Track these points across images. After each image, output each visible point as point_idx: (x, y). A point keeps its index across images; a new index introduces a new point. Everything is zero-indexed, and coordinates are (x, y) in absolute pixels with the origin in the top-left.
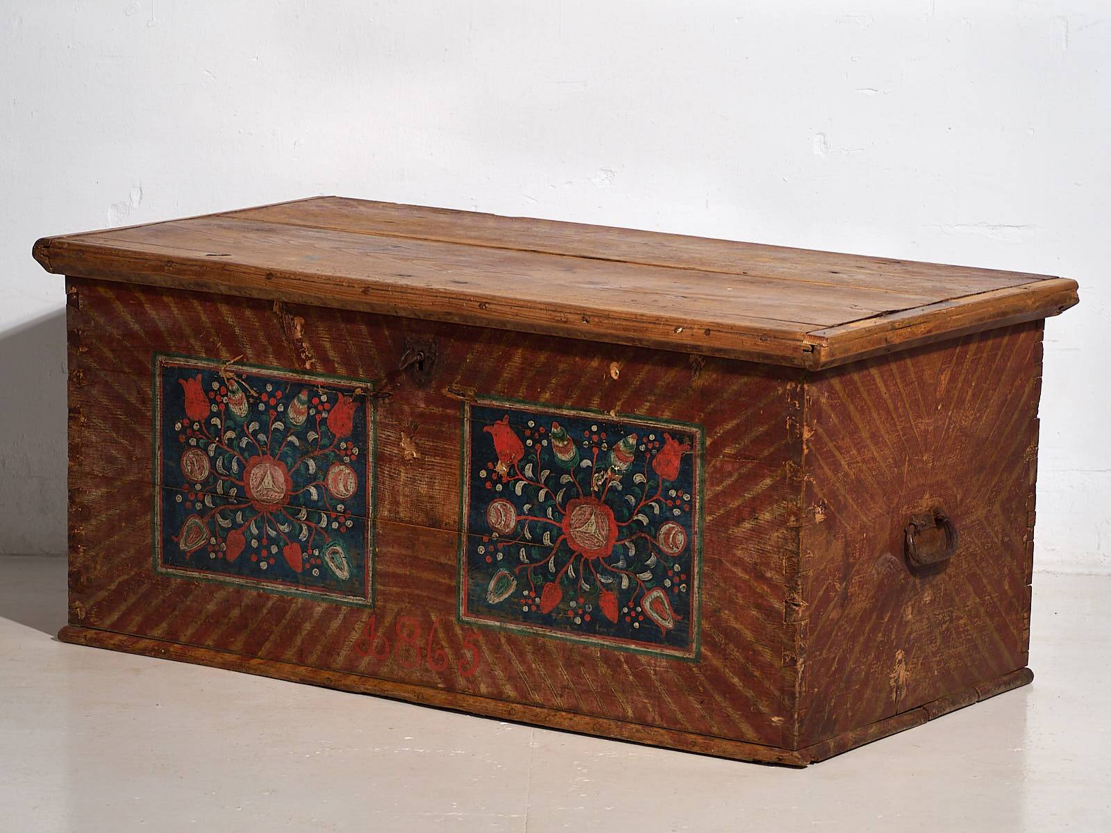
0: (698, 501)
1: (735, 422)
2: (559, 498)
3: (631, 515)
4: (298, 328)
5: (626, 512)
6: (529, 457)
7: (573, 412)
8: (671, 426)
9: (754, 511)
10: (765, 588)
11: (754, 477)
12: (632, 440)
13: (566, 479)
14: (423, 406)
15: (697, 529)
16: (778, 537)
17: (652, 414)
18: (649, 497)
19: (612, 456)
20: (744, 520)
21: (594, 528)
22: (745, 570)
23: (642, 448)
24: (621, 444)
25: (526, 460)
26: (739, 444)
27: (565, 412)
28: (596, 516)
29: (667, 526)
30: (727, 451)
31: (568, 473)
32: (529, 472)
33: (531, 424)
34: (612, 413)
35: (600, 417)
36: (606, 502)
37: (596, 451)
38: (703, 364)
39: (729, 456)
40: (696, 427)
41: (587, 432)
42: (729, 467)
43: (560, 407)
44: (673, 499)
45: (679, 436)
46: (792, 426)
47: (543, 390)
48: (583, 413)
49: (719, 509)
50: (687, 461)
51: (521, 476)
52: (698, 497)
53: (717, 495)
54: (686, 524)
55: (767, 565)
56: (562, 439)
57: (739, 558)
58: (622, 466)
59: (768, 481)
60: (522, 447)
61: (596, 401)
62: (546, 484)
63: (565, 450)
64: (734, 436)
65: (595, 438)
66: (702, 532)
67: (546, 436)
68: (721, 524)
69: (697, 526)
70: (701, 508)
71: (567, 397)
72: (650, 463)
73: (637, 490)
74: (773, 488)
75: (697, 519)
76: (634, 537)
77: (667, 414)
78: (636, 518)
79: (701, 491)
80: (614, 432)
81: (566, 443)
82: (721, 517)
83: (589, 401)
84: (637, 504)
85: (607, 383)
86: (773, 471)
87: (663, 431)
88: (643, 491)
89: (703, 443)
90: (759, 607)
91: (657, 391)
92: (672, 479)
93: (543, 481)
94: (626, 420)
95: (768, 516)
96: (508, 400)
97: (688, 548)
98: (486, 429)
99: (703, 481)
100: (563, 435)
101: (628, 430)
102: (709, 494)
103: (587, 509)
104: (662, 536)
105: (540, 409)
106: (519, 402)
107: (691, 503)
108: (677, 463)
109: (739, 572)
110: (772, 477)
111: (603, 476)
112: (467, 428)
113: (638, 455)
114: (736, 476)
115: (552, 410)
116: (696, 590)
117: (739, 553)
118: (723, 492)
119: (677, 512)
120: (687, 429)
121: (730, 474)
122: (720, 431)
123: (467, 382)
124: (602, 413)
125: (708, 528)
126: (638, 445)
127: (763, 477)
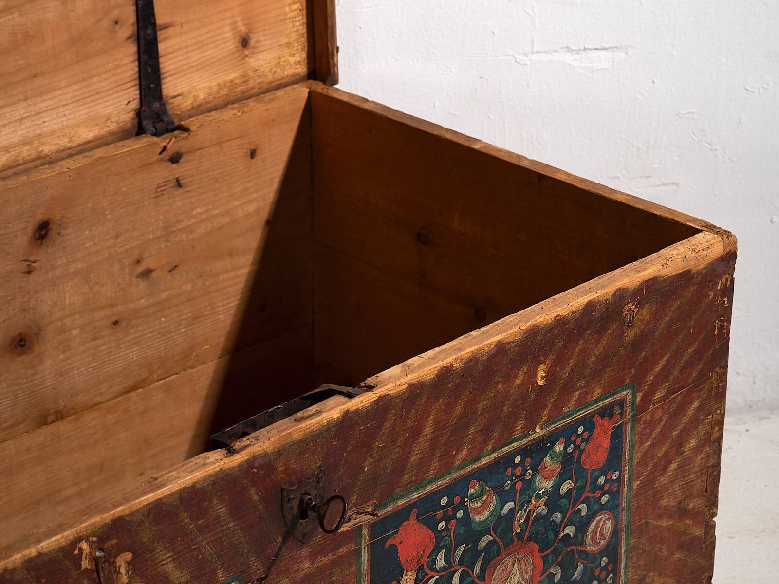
0: (626, 472)
1: (666, 358)
2: (477, 570)
3: (557, 534)
4: (123, 571)
5: (551, 535)
6: (442, 544)
7: (494, 455)
8: (601, 404)
9: (681, 445)
10: (688, 522)
11: (683, 407)
12: (559, 448)
13: (483, 543)
14: (307, 565)
15: (624, 505)
16: (702, 458)
17: (582, 404)
18: (576, 502)
19: (537, 480)
20: (670, 462)
21: (517, 577)
22: (670, 517)
23: (570, 450)
24: (547, 459)
25: (437, 549)
26: (668, 381)
27: (485, 461)
28: (519, 562)
29: (595, 522)
30: (658, 396)
31: (487, 532)
32: (440, 563)
33: (444, 501)
34: (537, 429)
35: (525, 441)
36: (530, 539)
37: (519, 486)
38: (636, 311)
39: (660, 400)
40: (627, 389)
41: (510, 469)
42: (659, 413)
43: (479, 458)
44: (601, 487)
45: (606, 412)
46: (721, 327)
47: (459, 450)
48: (506, 449)
49: (647, 466)
50: (617, 435)
51: (431, 574)
52: (627, 468)
53: (645, 454)
54: (613, 508)
55: (690, 497)
56: (479, 496)
57: (666, 506)
58: (548, 484)
59: (696, 404)
60: (433, 536)
61: (520, 424)
62: (461, 563)
63: (485, 506)
64: (663, 376)
65: (519, 470)
66: (629, 503)
67: (462, 505)
68: (649, 483)
69: (624, 500)
70: (630, 477)
71: (486, 442)
72: (579, 461)
73: (564, 501)
74: (699, 409)
75: (625, 493)
76: (559, 559)
77: (598, 391)
78: (562, 534)
79: (631, 458)
80: (541, 447)
81: (485, 498)
82: (651, 472)
83: (512, 429)
84: (563, 519)
85: (533, 396)
86: (699, 391)
87: (592, 415)
88: (569, 500)
89: (633, 402)
90: (680, 547)
91: (587, 371)
92: (601, 465)
93: (457, 562)
94: (552, 427)
95: (693, 443)
96: (417, 489)
97: (615, 532)
98: (389, 542)
99: (632, 446)
100: (482, 491)
101: (552, 438)
102: (638, 456)
103: (508, 560)
104: (589, 537)
105: (454, 475)
106: (430, 483)
107: (620, 480)
108: (606, 443)
109: (665, 523)
110: (699, 397)
111: (525, 511)
112: (365, 557)
113: (567, 460)
114: (665, 417)
115: (470, 468)
116: (622, 571)
117: (664, 502)
118: (652, 445)
119: (605, 499)
120: (617, 397)
121: (660, 420)
122: (650, 378)
123: (364, 499)
124: (526, 435)
125: (636, 495)
126: (565, 448)
127: (691, 403)
